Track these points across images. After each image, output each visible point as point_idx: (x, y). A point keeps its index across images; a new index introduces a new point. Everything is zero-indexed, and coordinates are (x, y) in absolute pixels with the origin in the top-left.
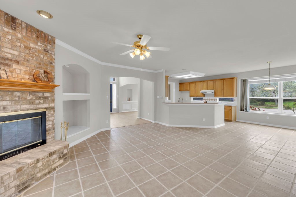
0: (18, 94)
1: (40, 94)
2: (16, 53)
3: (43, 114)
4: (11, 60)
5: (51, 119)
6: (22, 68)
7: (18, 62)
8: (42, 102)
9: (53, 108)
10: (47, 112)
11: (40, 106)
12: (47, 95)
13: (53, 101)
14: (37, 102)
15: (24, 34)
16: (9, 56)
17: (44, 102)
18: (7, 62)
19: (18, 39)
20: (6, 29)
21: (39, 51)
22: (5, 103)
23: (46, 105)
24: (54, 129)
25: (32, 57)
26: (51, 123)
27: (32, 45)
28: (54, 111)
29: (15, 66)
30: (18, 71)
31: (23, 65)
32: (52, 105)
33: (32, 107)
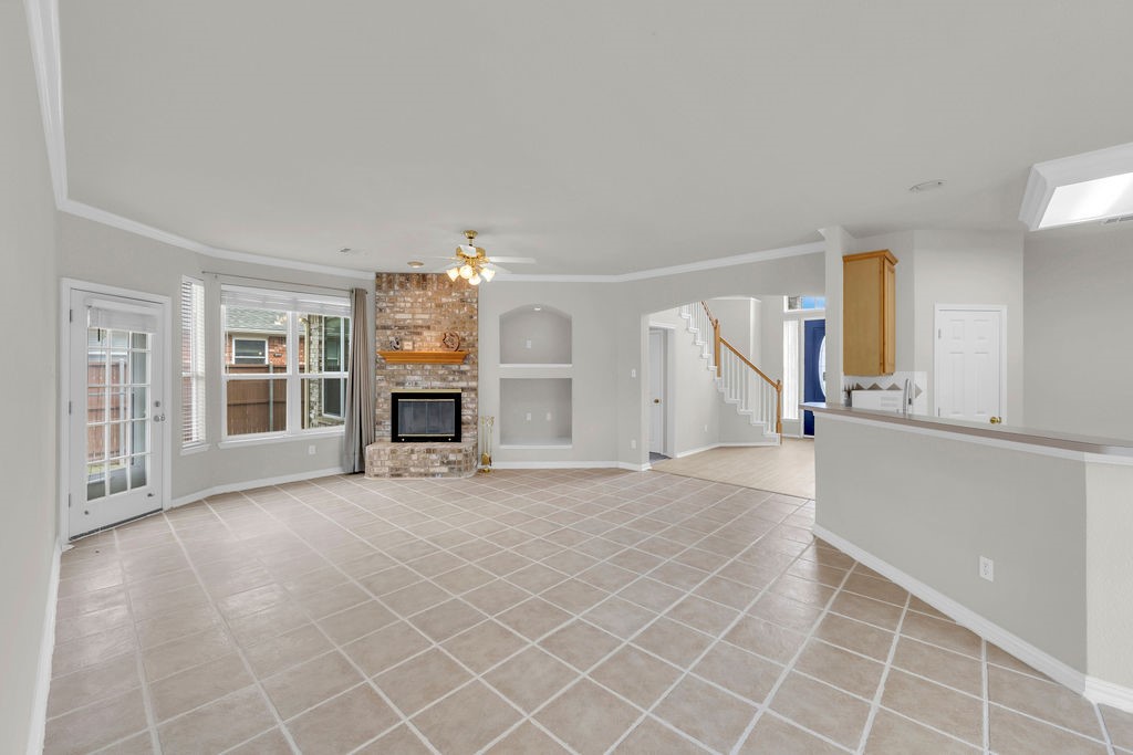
0: (428, 367)
1: (455, 367)
2: (427, 317)
3: (457, 397)
4: (422, 327)
5: (471, 406)
6: (433, 334)
7: (429, 328)
8: (457, 378)
9: (474, 390)
10: (464, 395)
11: (454, 384)
12: (465, 368)
13: (475, 378)
14: (451, 378)
15: (435, 288)
16: (420, 322)
17: (461, 379)
18: (419, 330)
19: (429, 299)
20: (417, 293)
21: (453, 304)
22: (416, 378)
23: (464, 384)
24: (476, 424)
25: (444, 316)
26: (470, 412)
27: (444, 300)
28: (477, 395)
29: (426, 333)
30: (429, 339)
31: (434, 329)
32: (473, 384)
33: (444, 384)
